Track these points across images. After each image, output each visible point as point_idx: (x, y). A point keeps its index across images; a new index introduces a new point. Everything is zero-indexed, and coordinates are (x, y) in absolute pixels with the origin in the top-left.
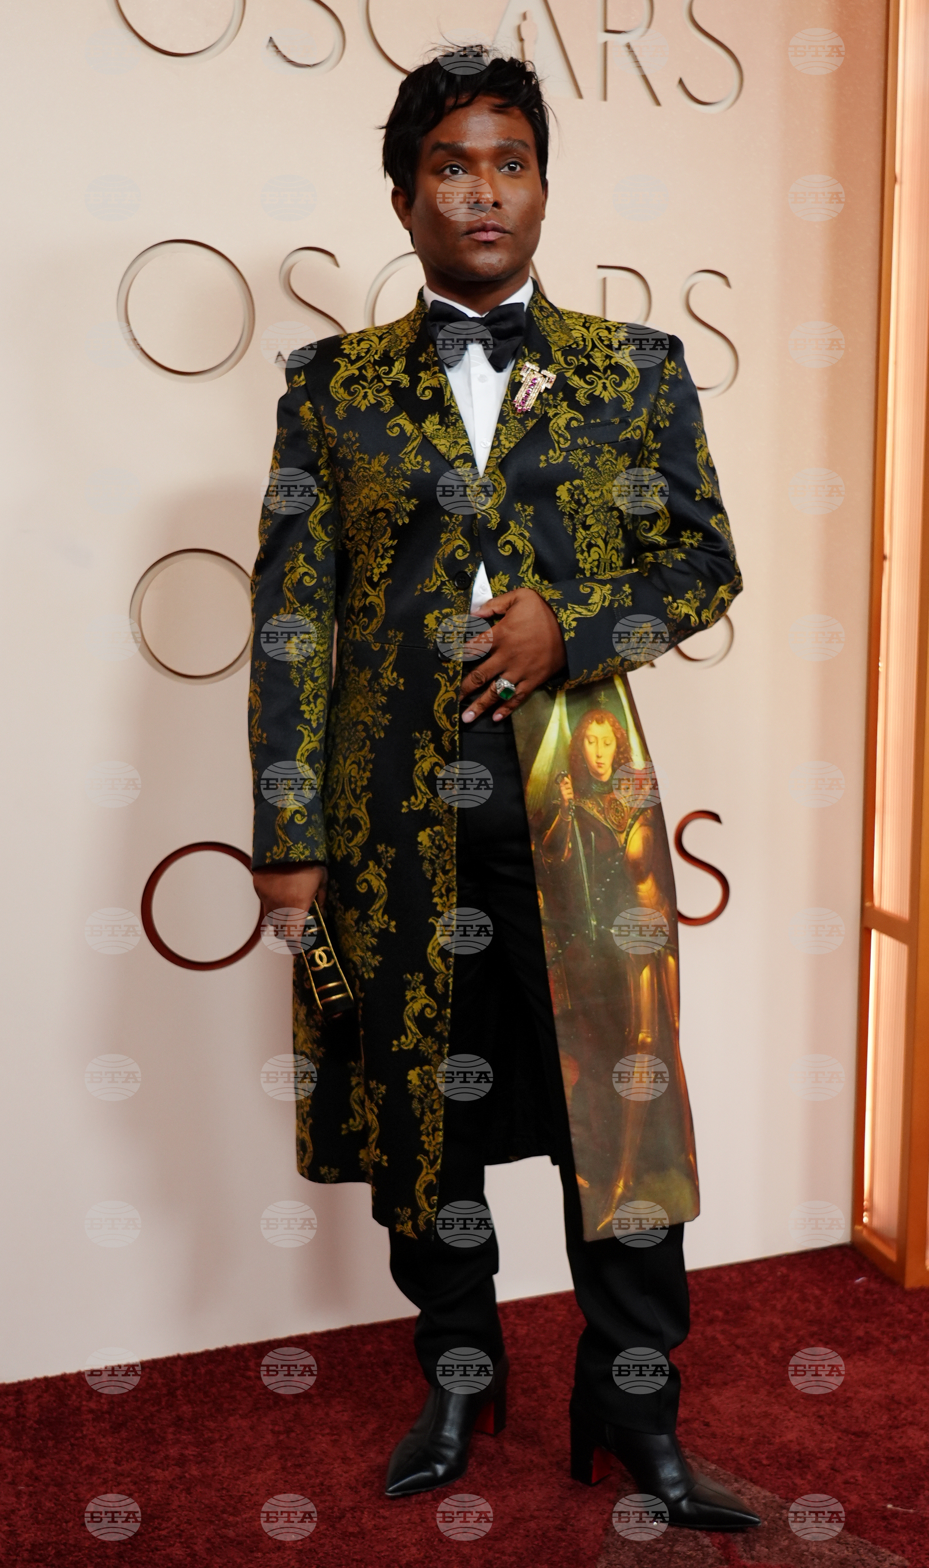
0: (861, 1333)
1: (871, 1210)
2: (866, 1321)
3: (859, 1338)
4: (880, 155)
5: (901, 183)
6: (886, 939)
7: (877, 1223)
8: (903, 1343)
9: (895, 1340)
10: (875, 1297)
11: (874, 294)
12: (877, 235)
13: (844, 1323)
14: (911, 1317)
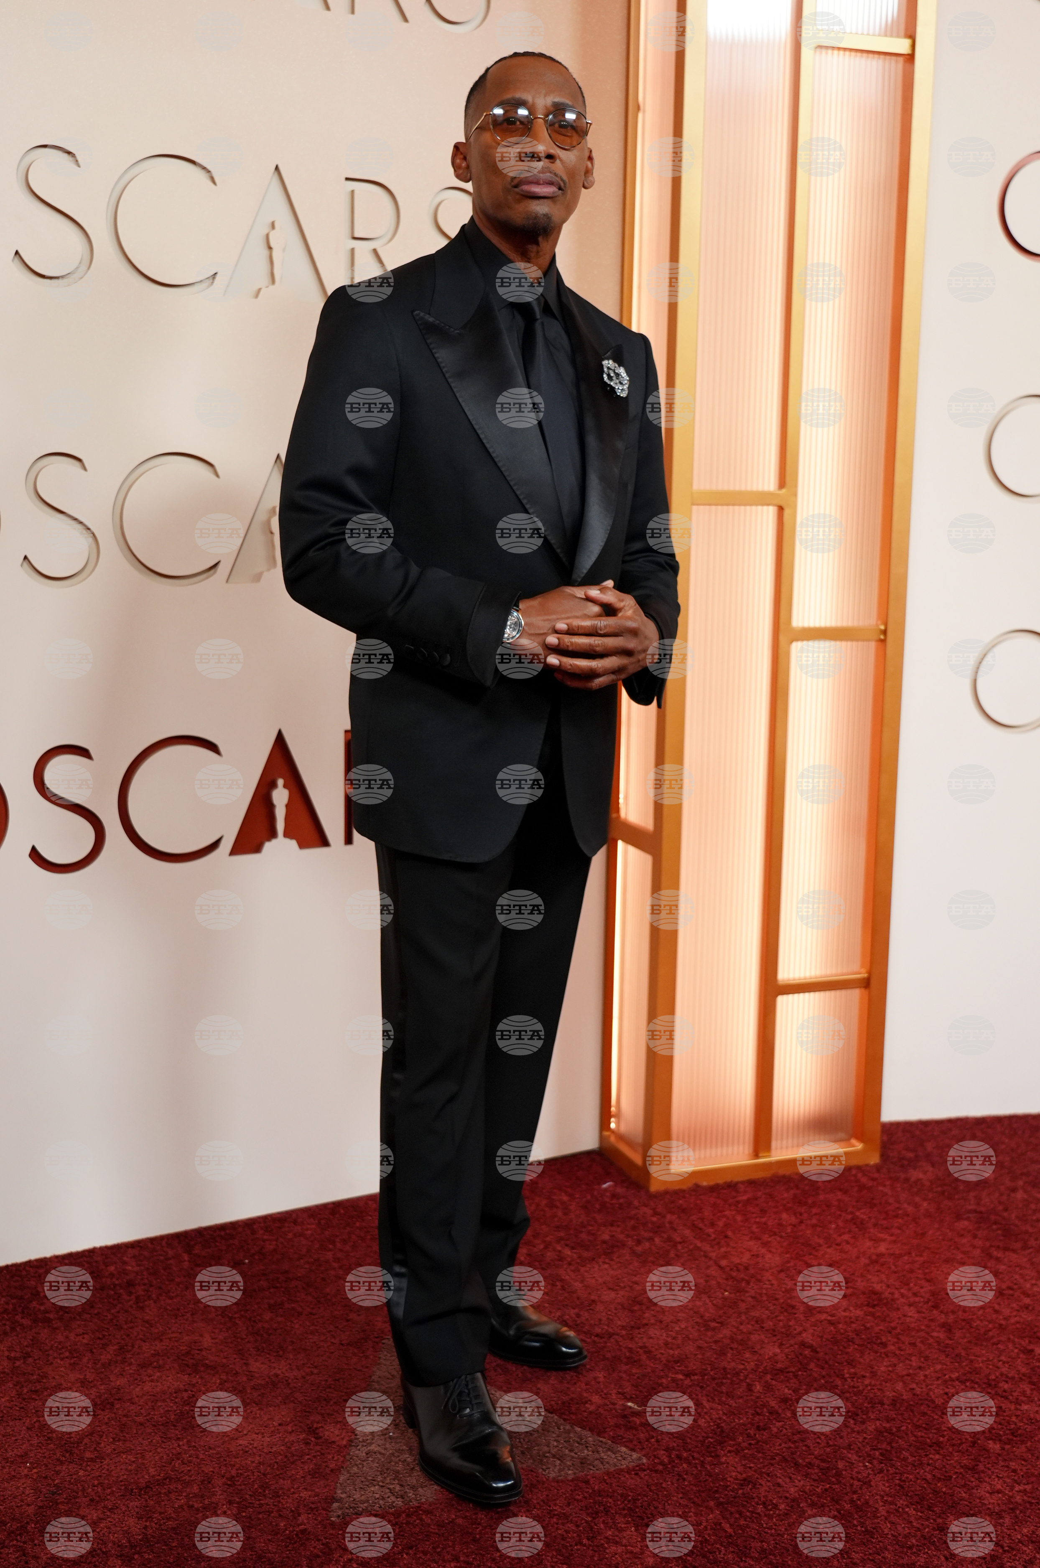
0: (606, 1237)
1: (618, 1116)
2: (612, 1225)
3: (604, 1242)
4: (623, 82)
5: (644, 112)
6: (631, 849)
7: (623, 1129)
8: (647, 1245)
9: (639, 1242)
10: (621, 1201)
11: (619, 218)
12: (622, 161)
13: (591, 1228)
14: (654, 1219)
